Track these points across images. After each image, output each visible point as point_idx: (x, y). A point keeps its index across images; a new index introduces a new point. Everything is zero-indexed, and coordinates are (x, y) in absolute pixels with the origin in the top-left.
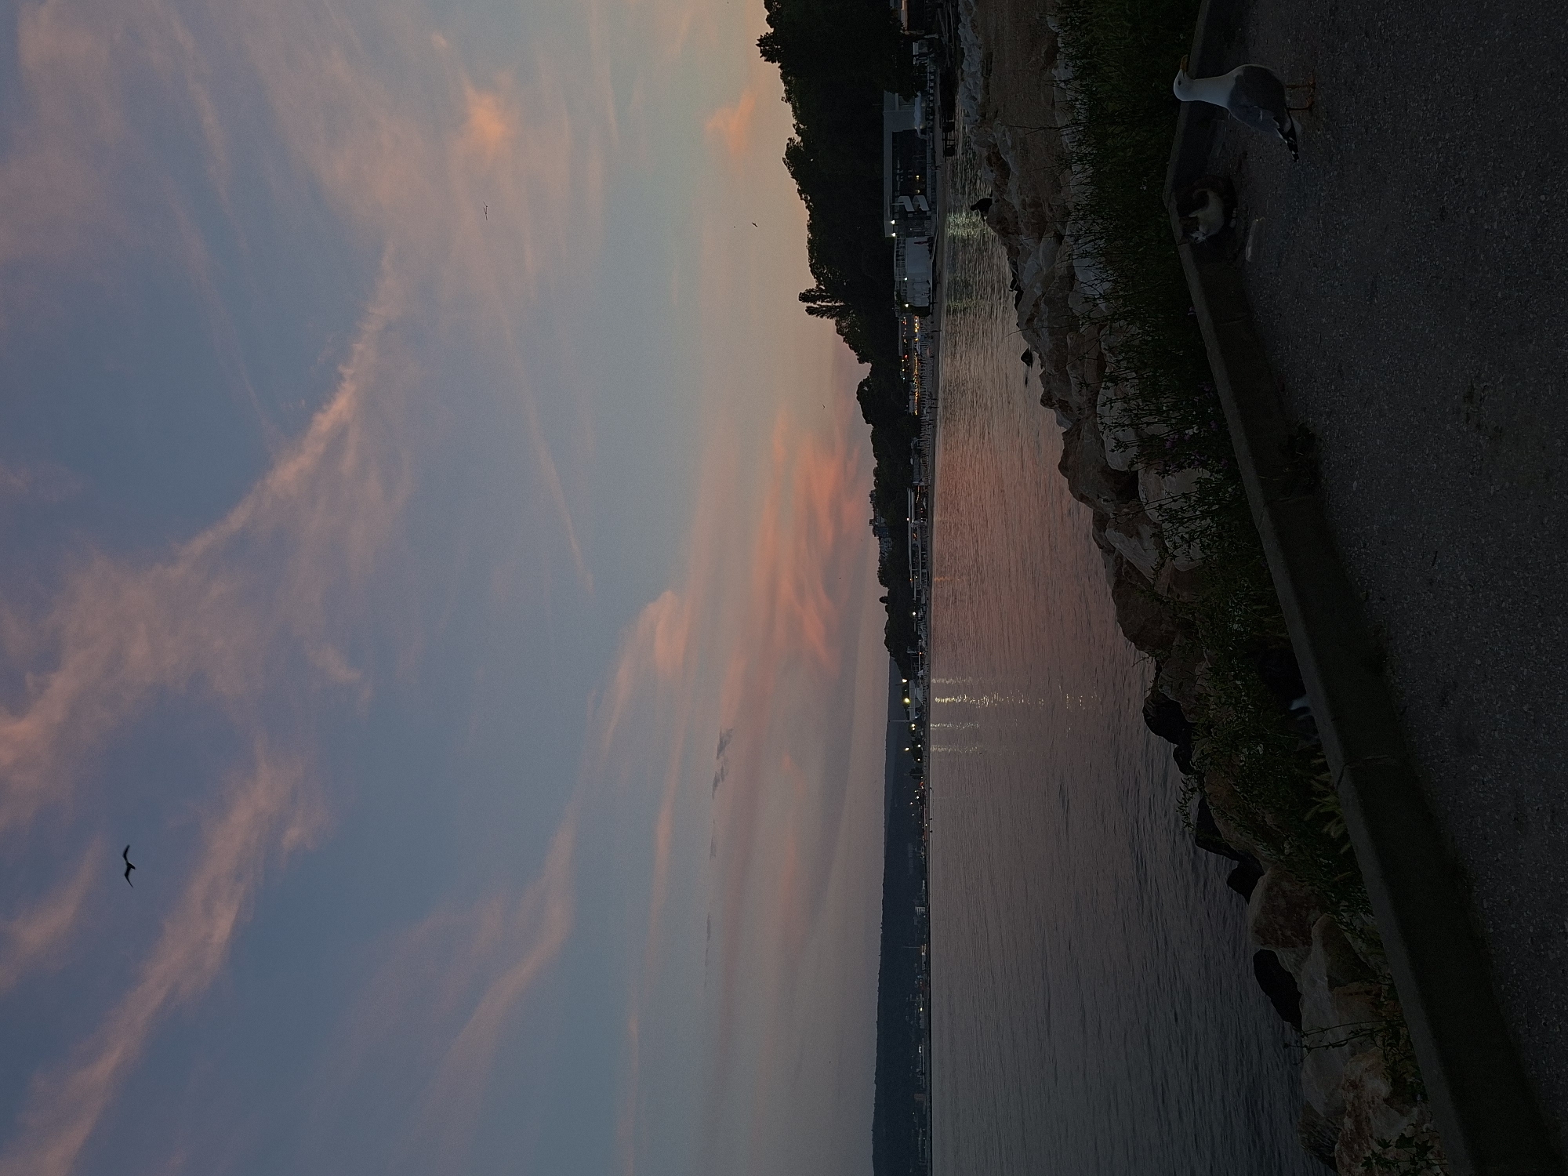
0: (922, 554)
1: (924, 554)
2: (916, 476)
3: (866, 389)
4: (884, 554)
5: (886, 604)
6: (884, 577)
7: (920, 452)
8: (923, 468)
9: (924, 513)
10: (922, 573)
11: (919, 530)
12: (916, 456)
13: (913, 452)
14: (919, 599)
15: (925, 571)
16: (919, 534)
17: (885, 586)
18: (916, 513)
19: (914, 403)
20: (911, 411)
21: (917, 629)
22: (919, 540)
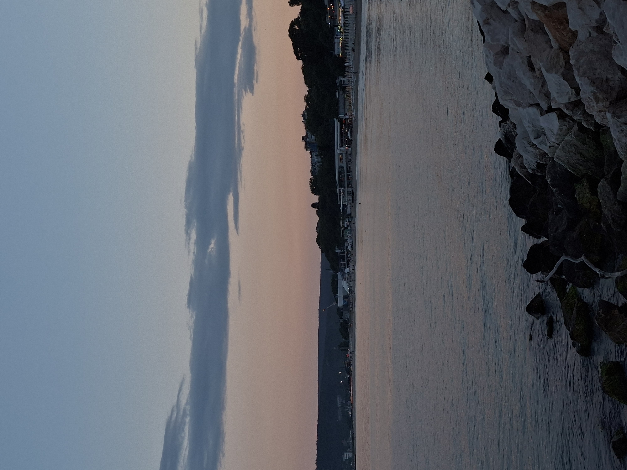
0: (348, 175)
1: (349, 175)
2: (341, 110)
3: (296, 27)
4: (314, 166)
5: (317, 209)
6: (315, 187)
7: (344, 88)
8: (347, 103)
9: (349, 142)
10: (348, 192)
11: (344, 155)
12: (341, 92)
13: (339, 88)
14: (345, 211)
15: (350, 190)
16: (344, 157)
17: (316, 195)
18: (342, 141)
19: (338, 45)
20: (336, 53)
21: (343, 236)
22: (345, 162)
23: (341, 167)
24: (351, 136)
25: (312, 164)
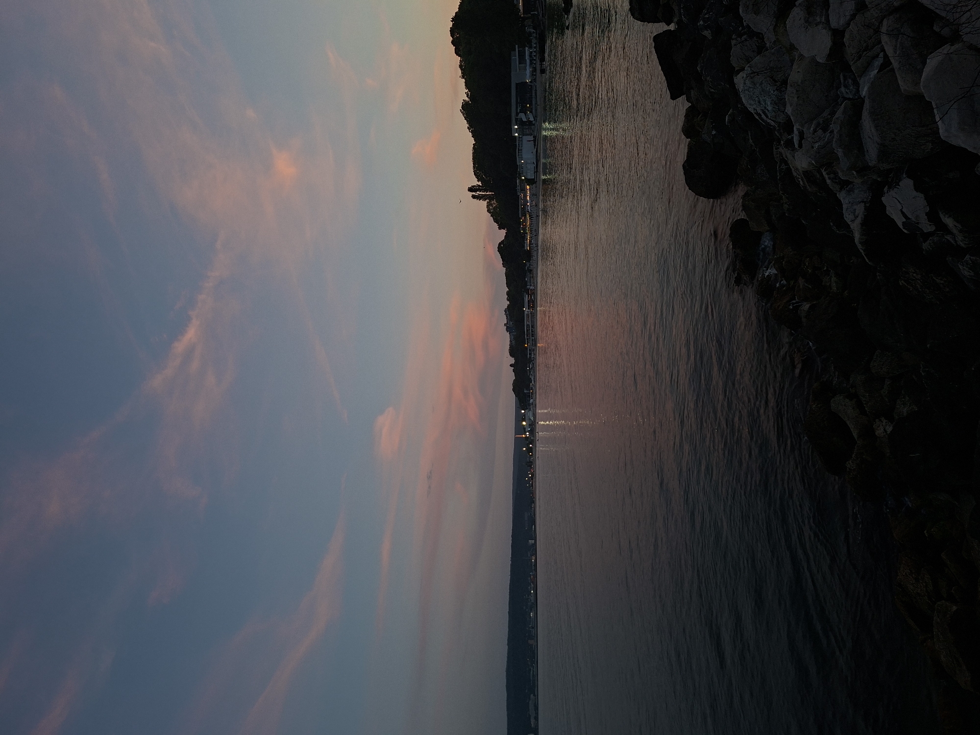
3: (503, 246)
5: (513, 368)
8: (532, 279)
9: (533, 305)
11: (530, 316)
12: (528, 274)
13: (527, 271)
14: (530, 357)
15: (533, 338)
17: (513, 357)
18: (528, 306)
19: (527, 244)
20: (526, 249)
21: (529, 377)
22: (530, 322)
23: (528, 325)
24: (534, 298)
25: (510, 341)
